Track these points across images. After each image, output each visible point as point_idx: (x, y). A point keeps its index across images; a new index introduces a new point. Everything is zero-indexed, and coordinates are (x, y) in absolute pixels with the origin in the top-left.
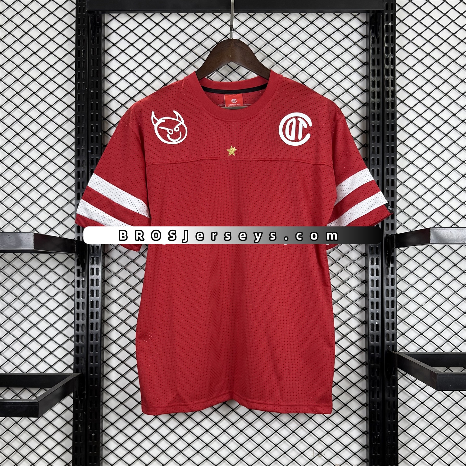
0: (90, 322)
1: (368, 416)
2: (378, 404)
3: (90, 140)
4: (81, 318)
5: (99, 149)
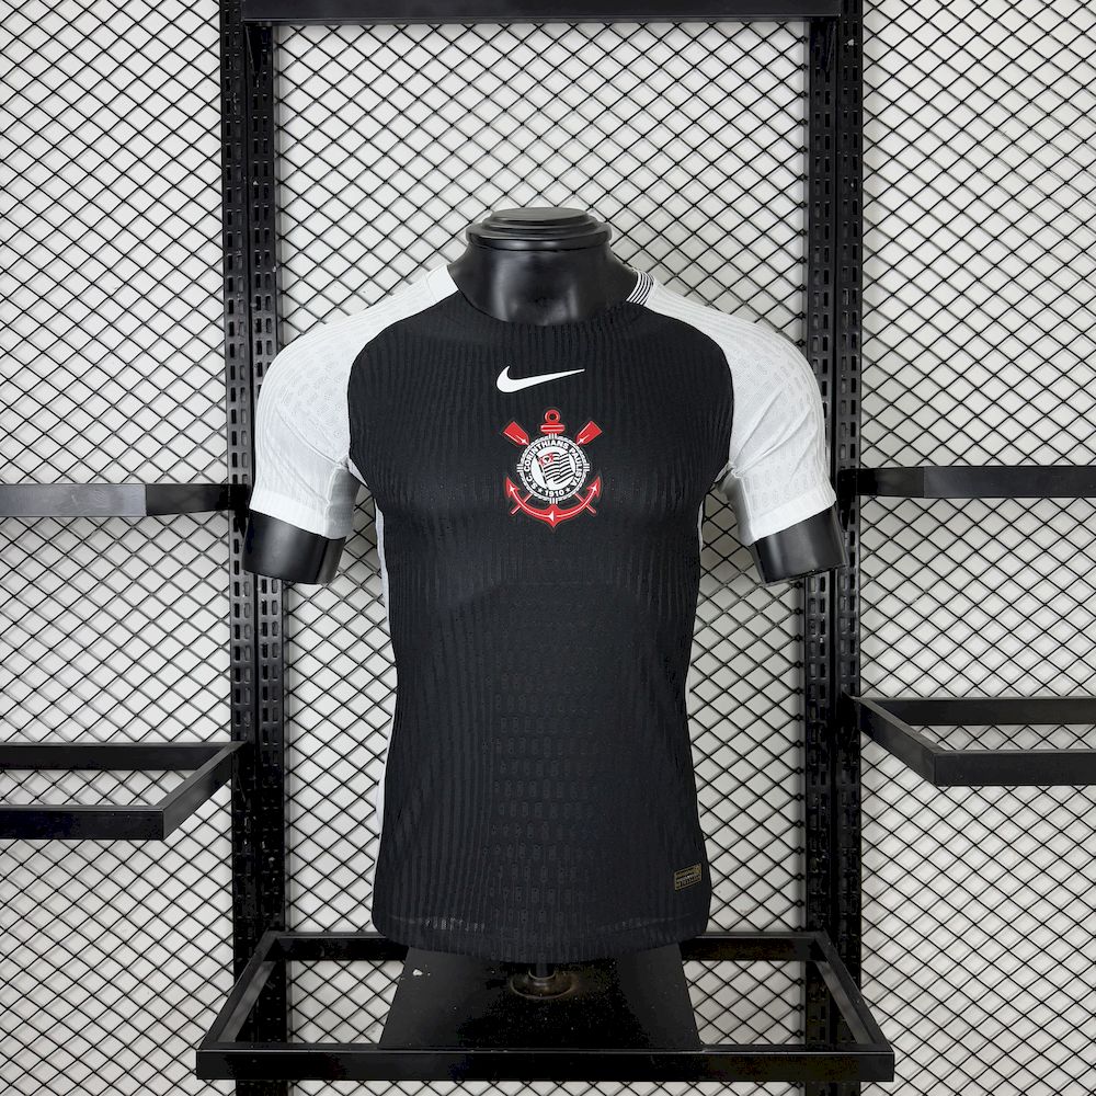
0: (260, 643)
1: (803, 819)
2: (824, 797)
3: (254, 283)
4: (242, 634)
5: (272, 299)
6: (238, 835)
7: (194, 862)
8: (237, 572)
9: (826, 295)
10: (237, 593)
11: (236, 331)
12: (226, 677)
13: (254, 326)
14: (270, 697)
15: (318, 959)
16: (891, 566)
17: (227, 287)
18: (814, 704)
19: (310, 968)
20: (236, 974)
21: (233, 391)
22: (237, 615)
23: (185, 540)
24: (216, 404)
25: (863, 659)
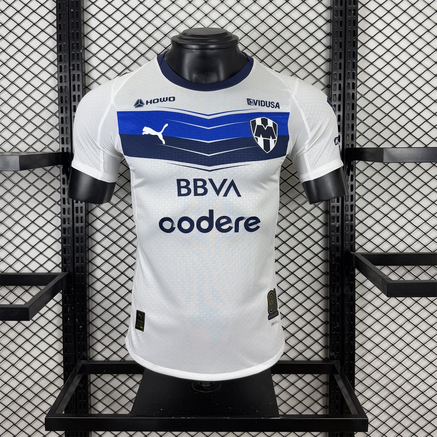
0: (75, 226)
1: (329, 308)
2: (338, 298)
3: (71, 57)
4: (67, 222)
5: (80, 65)
6: (65, 315)
7: (45, 328)
8: (64, 193)
9: (340, 64)
10: (64, 203)
11: (63, 80)
12: (60, 242)
13: (72, 78)
14: (80, 251)
15: (103, 373)
16: (370, 191)
17: (59, 59)
18: (334, 255)
19: (99, 377)
20: (65, 380)
21: (62, 108)
22: (64, 213)
23: (40, 178)
24: (54, 114)
25: (357, 234)
